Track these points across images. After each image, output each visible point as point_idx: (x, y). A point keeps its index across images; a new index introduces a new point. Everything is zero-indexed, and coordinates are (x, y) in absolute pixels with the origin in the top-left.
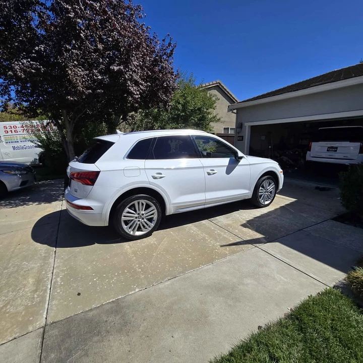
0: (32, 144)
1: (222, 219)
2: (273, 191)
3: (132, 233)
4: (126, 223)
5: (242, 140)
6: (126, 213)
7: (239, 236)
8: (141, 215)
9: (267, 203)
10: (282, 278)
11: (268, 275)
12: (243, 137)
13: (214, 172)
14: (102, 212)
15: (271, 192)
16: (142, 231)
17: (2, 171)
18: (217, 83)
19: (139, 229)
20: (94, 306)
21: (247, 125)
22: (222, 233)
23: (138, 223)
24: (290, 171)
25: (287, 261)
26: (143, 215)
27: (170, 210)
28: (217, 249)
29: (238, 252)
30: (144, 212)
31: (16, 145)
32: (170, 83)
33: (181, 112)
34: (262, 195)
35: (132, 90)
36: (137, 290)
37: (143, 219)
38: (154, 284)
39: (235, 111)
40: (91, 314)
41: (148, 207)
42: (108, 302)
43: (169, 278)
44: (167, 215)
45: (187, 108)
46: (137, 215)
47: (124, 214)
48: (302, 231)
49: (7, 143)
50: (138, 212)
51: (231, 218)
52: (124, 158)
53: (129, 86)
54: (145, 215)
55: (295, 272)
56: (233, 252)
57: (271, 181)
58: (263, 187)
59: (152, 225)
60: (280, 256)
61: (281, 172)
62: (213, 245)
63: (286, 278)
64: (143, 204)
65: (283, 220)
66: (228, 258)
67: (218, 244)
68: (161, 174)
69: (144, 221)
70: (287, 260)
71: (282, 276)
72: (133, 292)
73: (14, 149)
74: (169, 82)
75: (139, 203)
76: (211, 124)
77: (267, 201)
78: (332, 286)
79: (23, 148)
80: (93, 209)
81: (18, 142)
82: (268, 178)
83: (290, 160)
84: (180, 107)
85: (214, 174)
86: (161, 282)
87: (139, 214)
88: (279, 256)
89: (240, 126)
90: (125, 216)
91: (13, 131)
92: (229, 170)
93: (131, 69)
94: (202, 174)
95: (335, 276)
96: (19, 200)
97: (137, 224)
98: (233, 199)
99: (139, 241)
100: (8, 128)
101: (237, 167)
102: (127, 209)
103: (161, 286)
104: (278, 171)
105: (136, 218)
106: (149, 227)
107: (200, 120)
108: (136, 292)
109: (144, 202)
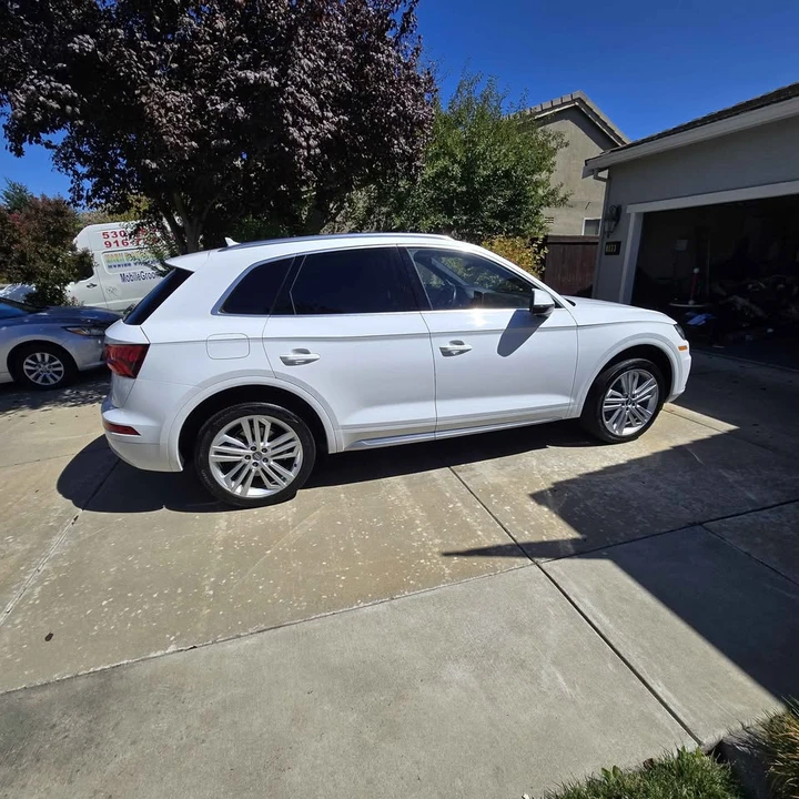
0: (148, 270)
1: (486, 471)
2: (653, 401)
3: (239, 491)
4: (225, 467)
5: (617, 252)
6: (222, 446)
7: (506, 525)
8: (259, 450)
9: (628, 431)
10: (561, 679)
11: (522, 664)
12: (618, 244)
13: (461, 347)
14: (159, 439)
15: (644, 404)
16: (264, 487)
17: (65, 328)
18: (574, 101)
19: (258, 483)
20: (57, 677)
21: (634, 211)
22: (465, 511)
23: (254, 469)
24: (748, 337)
25: (603, 622)
26: (265, 450)
27: (337, 442)
28: (426, 558)
29: (479, 572)
30: (267, 444)
31: (126, 271)
32: (404, 107)
33: (460, 185)
34: (614, 411)
35: (296, 134)
36: (172, 648)
37: (266, 460)
38: (220, 637)
39: (604, 174)
40: (37, 697)
41: (277, 432)
42: (91, 670)
43: (263, 626)
44: (330, 452)
45: (474, 173)
46: (250, 452)
47: (215, 447)
48: (698, 528)
49: (110, 267)
50: (251, 444)
51: (509, 469)
52: (213, 312)
53: (288, 125)
54: (270, 452)
55: (611, 666)
56: (466, 573)
57: (645, 373)
58: (618, 388)
59: (291, 475)
60: (590, 605)
61: (682, 348)
62: (424, 545)
63: (572, 684)
64: (262, 426)
65: (657, 488)
66: (443, 588)
67: (437, 541)
68: (307, 352)
69: (270, 467)
70: (606, 621)
71: (564, 674)
72: (159, 653)
73: (124, 280)
74: (403, 105)
75: (251, 422)
76: (545, 211)
77: (630, 426)
78: (710, 740)
79: (139, 277)
80: (137, 434)
81: (130, 265)
82: (636, 366)
83: (754, 307)
84: (456, 170)
85: (462, 352)
86: (239, 636)
87: (254, 449)
88: (586, 604)
89: (614, 214)
90: (218, 453)
91: (120, 243)
92: (509, 342)
93: (293, 79)
94: (426, 352)
95: (739, 707)
96: (95, 390)
97: (250, 471)
98: (520, 418)
99: (255, 511)
100: (111, 235)
101: (536, 334)
102: (223, 436)
103: (231, 646)
104: (671, 345)
105: (248, 457)
106: (284, 480)
107: (511, 203)
108: (169, 653)
109: (266, 420)
